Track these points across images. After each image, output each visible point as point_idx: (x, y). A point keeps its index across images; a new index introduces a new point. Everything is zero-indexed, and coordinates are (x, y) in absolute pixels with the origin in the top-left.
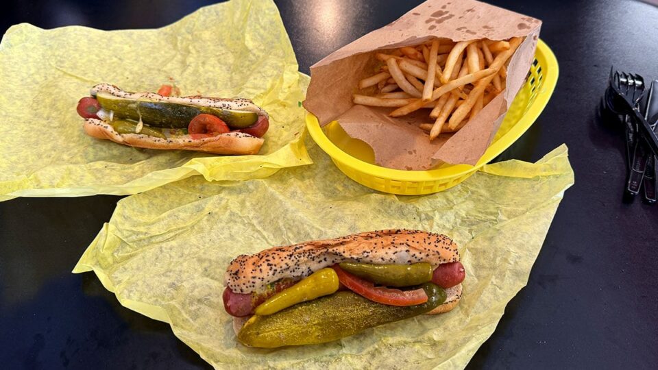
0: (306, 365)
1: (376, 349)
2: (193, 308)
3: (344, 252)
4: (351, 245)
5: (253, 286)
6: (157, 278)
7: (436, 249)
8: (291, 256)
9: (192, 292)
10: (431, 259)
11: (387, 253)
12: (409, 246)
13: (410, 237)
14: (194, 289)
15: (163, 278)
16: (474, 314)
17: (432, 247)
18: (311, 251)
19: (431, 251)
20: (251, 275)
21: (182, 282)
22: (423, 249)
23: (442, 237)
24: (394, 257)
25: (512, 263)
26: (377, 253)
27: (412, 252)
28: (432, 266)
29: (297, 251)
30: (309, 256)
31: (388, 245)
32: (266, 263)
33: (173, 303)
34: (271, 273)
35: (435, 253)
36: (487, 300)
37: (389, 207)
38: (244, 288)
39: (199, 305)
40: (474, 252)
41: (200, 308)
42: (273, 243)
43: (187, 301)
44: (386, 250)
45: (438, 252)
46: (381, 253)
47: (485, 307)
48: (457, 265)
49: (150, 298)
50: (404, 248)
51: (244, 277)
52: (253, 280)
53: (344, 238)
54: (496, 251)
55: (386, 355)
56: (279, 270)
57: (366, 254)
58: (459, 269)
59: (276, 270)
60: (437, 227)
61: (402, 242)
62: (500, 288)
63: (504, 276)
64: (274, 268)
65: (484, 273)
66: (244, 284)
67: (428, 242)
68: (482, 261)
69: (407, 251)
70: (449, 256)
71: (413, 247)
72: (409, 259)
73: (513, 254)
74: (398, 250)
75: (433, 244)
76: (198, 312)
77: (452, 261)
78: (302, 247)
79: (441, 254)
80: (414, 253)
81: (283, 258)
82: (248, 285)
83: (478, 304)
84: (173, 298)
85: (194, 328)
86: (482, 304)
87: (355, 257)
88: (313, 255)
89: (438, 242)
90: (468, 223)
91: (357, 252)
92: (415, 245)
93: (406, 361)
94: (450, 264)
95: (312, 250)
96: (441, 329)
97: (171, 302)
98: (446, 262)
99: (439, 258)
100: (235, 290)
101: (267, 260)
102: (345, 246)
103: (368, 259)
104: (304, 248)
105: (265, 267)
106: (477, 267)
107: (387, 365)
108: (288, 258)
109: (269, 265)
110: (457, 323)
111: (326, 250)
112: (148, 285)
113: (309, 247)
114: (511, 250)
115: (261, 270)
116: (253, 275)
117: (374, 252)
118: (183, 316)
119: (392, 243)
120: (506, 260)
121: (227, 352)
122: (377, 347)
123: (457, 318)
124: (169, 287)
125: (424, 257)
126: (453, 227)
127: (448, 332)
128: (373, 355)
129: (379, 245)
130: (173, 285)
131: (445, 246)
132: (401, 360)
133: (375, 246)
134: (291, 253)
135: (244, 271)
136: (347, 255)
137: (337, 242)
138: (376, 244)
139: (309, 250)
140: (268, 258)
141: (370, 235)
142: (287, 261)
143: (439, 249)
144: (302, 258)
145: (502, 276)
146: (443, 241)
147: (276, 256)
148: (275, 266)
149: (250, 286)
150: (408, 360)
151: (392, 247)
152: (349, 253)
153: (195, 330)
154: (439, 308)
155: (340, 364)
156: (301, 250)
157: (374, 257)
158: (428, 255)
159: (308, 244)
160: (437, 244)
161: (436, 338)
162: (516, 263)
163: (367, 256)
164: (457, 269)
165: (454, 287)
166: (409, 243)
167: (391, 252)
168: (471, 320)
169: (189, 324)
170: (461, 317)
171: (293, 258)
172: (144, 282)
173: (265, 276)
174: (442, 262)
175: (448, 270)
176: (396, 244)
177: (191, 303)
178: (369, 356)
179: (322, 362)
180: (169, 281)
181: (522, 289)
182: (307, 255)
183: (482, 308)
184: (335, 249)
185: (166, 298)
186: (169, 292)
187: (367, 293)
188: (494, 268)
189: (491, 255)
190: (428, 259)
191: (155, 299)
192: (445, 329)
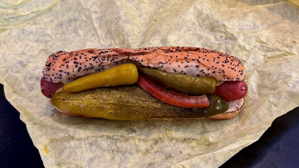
0: (99, 139)
1: (160, 138)
2: (31, 82)
3: (142, 61)
4: (150, 56)
5: (60, 78)
6: (13, 56)
7: (222, 68)
8: (95, 58)
9: (34, 70)
10: (216, 75)
11: (179, 66)
12: (199, 62)
13: (202, 55)
14: (36, 69)
15: (17, 57)
16: (248, 124)
17: (219, 66)
18: (115, 57)
19: (217, 69)
20: (59, 69)
21: (29, 63)
22: (211, 66)
23: (232, 58)
24: (185, 70)
25: (291, 86)
26: (170, 65)
27: (201, 68)
28: (217, 81)
29: (102, 54)
30: (112, 60)
31: (182, 59)
32: (74, 61)
33: (17, 75)
34: (76, 69)
35: (221, 71)
36: (262, 115)
37: (203, 22)
38: (53, 78)
39: (36, 81)
40: (261, 74)
41: (36, 83)
42: (102, 43)
43: (28, 76)
44: (179, 63)
45: (223, 71)
46: (174, 65)
47: (259, 120)
48: (241, 84)
49: (3, 68)
50: (195, 64)
51: (53, 70)
52: (60, 73)
53: (146, 49)
54: (279, 75)
55: (166, 144)
56: (83, 68)
57: (161, 65)
58: (241, 87)
59: (80, 68)
60: (238, 48)
61: (194, 58)
62: (276, 106)
63: (281, 96)
64: (79, 66)
65: (265, 91)
66: (53, 75)
67: (216, 60)
68: (266, 82)
69: (197, 66)
70: (234, 75)
71: (202, 64)
72: (198, 73)
73: (294, 79)
74: (189, 64)
75: (220, 64)
76: (34, 86)
77: (235, 80)
78: (107, 52)
79: (226, 73)
80: (202, 69)
81: (88, 59)
82: (56, 76)
83: (253, 117)
84: (18, 72)
85: (27, 96)
86: (257, 117)
87: (152, 66)
88: (116, 60)
89: (226, 62)
90: (265, 48)
91: (154, 62)
92: (205, 62)
93: (181, 152)
94: (233, 82)
95: (116, 55)
96: (218, 132)
97: (16, 74)
98: (229, 80)
99: (224, 76)
100: (47, 78)
101: (75, 59)
102: (145, 56)
103: (162, 69)
104: (109, 53)
105: (71, 64)
106: (261, 86)
107: (164, 152)
108: (92, 59)
109: (75, 63)
110: (232, 129)
111: (127, 57)
112: (5, 58)
113: (114, 53)
114: (293, 75)
115: (67, 66)
116: (61, 69)
117: (168, 64)
118: (22, 86)
119: (185, 58)
120: (286, 83)
121: (42, 119)
122: (161, 136)
123: (234, 125)
124: (19, 64)
125: (211, 74)
126: (252, 49)
127: (223, 136)
128: (156, 142)
129: (174, 58)
130: (21, 63)
131: (231, 66)
132: (177, 151)
133: (170, 58)
134: (96, 55)
135: (54, 64)
136: (144, 63)
137: (138, 52)
138: (171, 57)
139: (114, 55)
140: (76, 57)
141: (171, 49)
142: (92, 61)
143: (225, 69)
144: (106, 61)
145: (279, 95)
146: (230, 62)
147: (83, 56)
148: (81, 64)
149: (58, 78)
150: (183, 152)
151: (184, 62)
152: (147, 62)
153: (28, 98)
154: (220, 116)
155: (127, 143)
156: (105, 54)
157: (167, 68)
158: (214, 72)
159: (114, 50)
160: (224, 64)
161: (211, 140)
162: (294, 86)
163: (162, 67)
164: (239, 87)
165: (236, 101)
166: (200, 60)
167: (182, 66)
168: (245, 129)
169: (25, 93)
170: (237, 125)
171: (97, 60)
172: (3, 56)
173: (71, 72)
174: (226, 80)
175: (231, 86)
176: (189, 59)
177: (31, 78)
178: (154, 142)
179: (113, 139)
180: (20, 59)
181: (295, 109)
182: (111, 59)
183: (256, 120)
184: (135, 57)
185: (14, 70)
186: (17, 67)
187: (158, 95)
188: (274, 89)
189: (275, 78)
190: (213, 75)
191: (6, 69)
192: (222, 133)
